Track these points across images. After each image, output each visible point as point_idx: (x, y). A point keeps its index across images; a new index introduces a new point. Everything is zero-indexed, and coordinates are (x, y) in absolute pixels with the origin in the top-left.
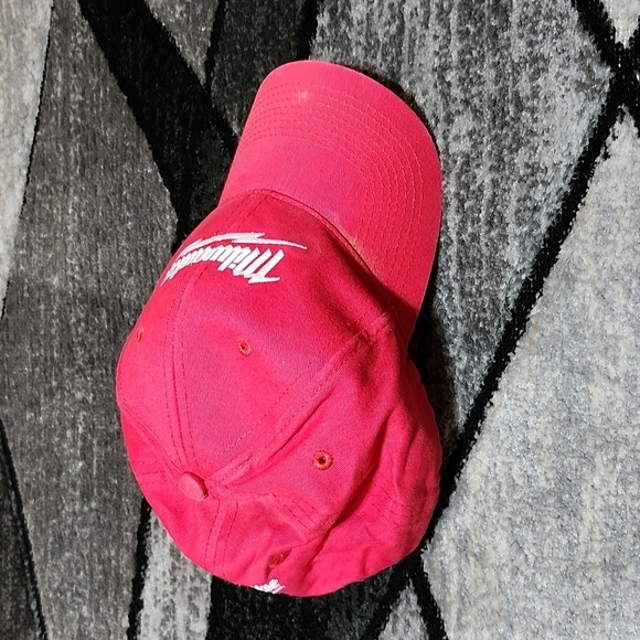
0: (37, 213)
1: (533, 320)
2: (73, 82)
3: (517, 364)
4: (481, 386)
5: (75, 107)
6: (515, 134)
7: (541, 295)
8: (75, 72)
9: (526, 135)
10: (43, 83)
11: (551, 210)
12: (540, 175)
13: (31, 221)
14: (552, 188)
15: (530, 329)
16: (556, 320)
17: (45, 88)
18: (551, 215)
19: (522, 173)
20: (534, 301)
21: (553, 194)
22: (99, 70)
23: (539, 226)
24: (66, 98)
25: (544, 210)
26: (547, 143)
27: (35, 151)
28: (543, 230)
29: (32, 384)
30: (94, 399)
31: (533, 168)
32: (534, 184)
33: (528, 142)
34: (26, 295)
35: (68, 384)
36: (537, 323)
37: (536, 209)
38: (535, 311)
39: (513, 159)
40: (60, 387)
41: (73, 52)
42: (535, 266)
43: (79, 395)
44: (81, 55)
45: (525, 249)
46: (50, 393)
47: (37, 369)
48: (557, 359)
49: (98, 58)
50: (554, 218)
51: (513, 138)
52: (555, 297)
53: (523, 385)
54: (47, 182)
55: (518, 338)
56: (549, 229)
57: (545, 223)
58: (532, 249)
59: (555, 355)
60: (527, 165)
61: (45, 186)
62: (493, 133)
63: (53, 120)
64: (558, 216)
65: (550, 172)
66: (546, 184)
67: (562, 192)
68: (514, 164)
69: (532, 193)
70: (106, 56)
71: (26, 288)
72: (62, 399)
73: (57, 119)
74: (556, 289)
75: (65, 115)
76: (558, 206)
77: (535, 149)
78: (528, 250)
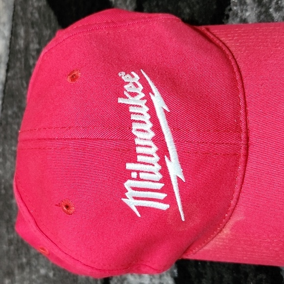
0: (9, 132)
2: (32, 35)
5: (34, 53)
8: (33, 28)
10: (11, 39)
13: (5, 138)
17: (13, 42)
22: (51, 25)
24: (27, 48)
27: (7, 88)
29: (9, 258)
30: (54, 275)
34: (3, 192)
35: (34, 262)
40: (29, 263)
41: (32, 14)
43: (43, 271)
44: (37, 15)
46: (21, 267)
47: (12, 248)
49: (49, 16)
54: (15, 109)
61: (14, 113)
63: (18, 64)
70: (55, 14)
71: (3, 186)
72: (31, 273)
73: (21, 63)
75: (27, 60)
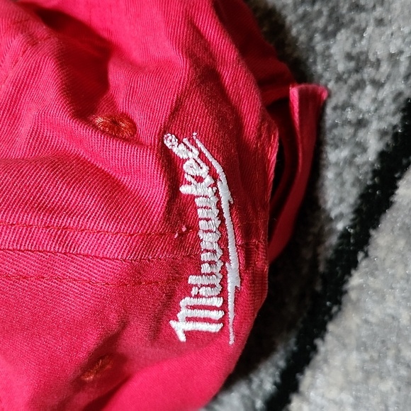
1: (353, 295)
3: (326, 361)
4: (275, 384)
6: (333, 11)
7: (367, 255)
9: (350, 10)
11: (384, 126)
12: (368, 72)
14: (386, 92)
15: (348, 309)
16: (389, 298)
18: (383, 133)
19: (341, 67)
20: (354, 264)
21: (388, 101)
23: (364, 150)
25: (375, 125)
26: (380, 22)
28: (371, 155)
31: (359, 61)
32: (360, 85)
33: (352, 21)
36: (358, 300)
37: (361, 124)
38: (356, 280)
39: (328, 48)
42: (358, 211)
45: (343, 184)
48: (390, 362)
50: (388, 139)
51: (330, 16)
52: (388, 263)
53: (333, 394)
55: (331, 318)
56: (382, 155)
57: (374, 146)
58: (353, 185)
59: (386, 356)
60: (349, 57)
62: (301, 11)
64: (396, 136)
65: (385, 68)
66: (378, 85)
67: (402, 99)
68: (330, 56)
69: (354, 99)
74: (390, 249)
76: (396, 120)
77: (360, 31)
78: (348, 186)
